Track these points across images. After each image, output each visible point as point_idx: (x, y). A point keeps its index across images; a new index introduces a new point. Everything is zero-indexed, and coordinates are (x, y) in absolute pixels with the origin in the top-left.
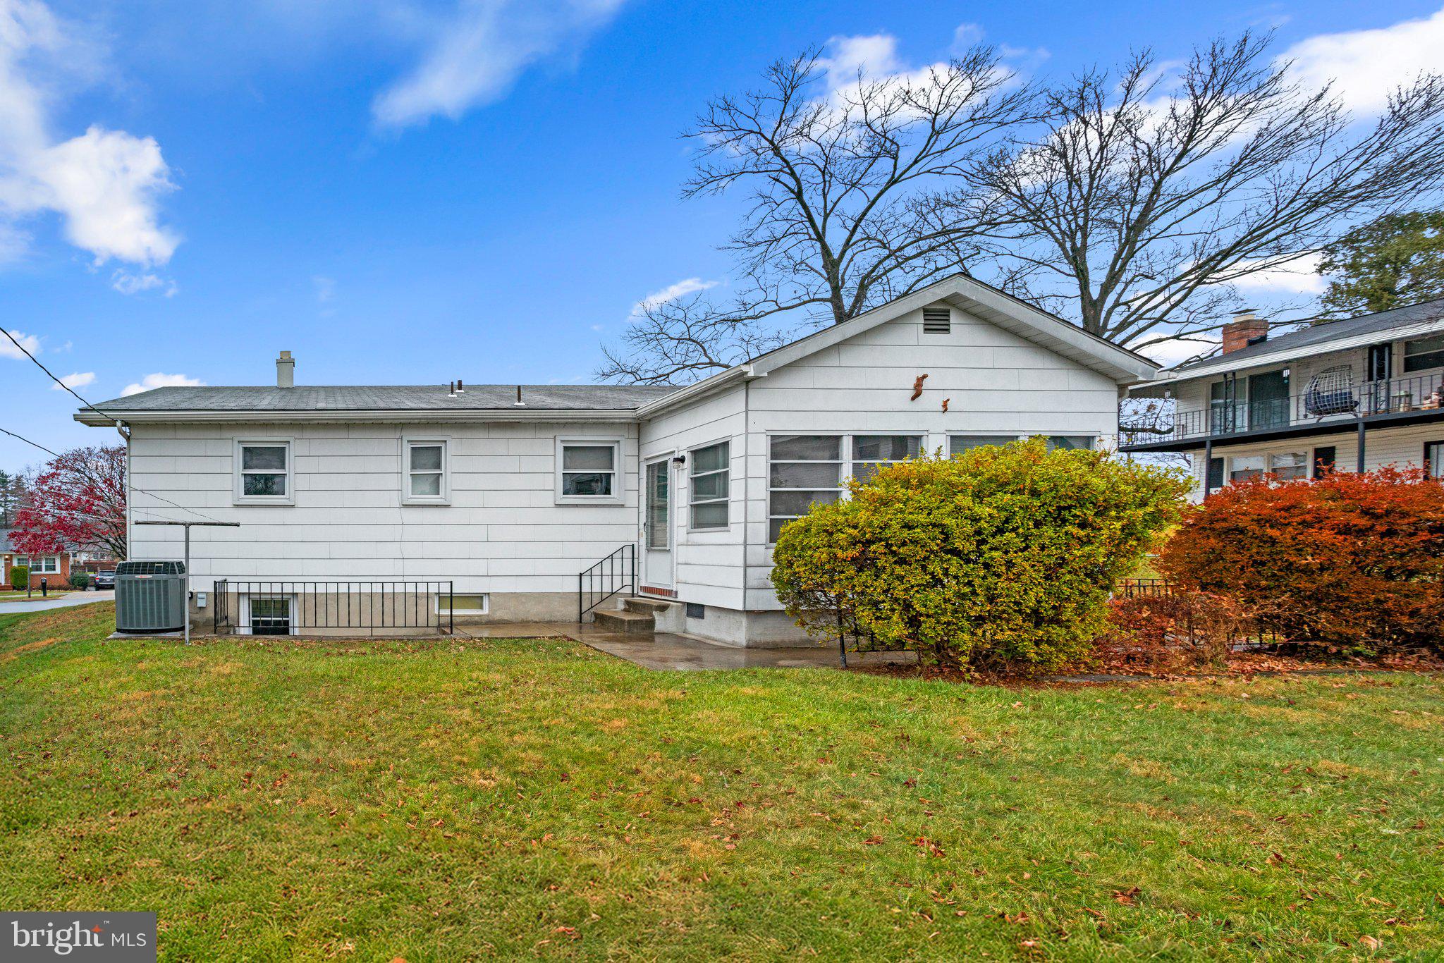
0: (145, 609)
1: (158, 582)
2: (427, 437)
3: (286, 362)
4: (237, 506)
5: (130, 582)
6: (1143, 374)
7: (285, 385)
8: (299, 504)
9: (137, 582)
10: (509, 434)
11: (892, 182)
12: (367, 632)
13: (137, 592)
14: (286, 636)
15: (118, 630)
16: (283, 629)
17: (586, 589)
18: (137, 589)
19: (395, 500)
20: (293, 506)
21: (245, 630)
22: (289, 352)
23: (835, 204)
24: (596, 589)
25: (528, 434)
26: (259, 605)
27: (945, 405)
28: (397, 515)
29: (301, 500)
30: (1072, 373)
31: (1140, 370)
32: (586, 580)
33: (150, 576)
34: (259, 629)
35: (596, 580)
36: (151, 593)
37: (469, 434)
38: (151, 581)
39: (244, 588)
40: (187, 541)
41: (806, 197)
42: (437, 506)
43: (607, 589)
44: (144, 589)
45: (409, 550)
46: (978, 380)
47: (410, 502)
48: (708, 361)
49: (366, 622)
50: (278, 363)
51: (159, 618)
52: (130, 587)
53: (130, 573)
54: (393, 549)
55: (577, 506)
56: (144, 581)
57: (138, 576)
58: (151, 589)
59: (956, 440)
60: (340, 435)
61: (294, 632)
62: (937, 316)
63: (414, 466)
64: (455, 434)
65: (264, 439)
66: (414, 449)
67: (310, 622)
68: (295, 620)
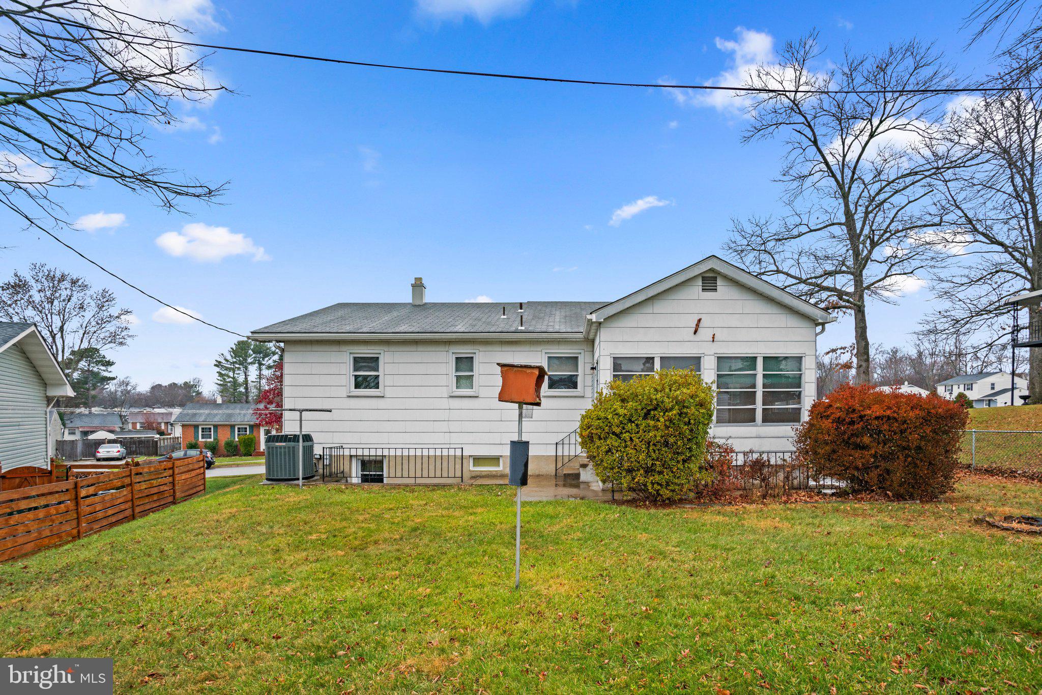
0: (281, 465)
1: (289, 447)
2: (464, 351)
3: (418, 286)
4: (349, 397)
5: (273, 448)
6: (821, 318)
7: (418, 303)
8: (387, 395)
9: (276, 448)
10: (514, 348)
11: (872, 136)
12: (412, 481)
13: (277, 454)
14: (380, 484)
15: (268, 479)
16: (379, 479)
17: (560, 453)
18: (277, 452)
19: (445, 392)
20: (383, 397)
21: (355, 480)
22: (420, 279)
23: (850, 147)
24: (566, 453)
25: (527, 348)
26: (365, 464)
27: (713, 338)
28: (445, 403)
29: (389, 392)
30: (788, 316)
31: (819, 316)
32: (560, 447)
33: (284, 444)
34: (365, 479)
35: (566, 447)
36: (285, 454)
37: (489, 348)
38: (285, 447)
39: (353, 453)
40: (301, 420)
41: (819, 144)
42: (470, 397)
43: (572, 453)
44: (281, 453)
45: (454, 427)
46: (734, 321)
47: (454, 394)
48: (776, 269)
49: (412, 474)
50: (413, 286)
51: (290, 471)
52: (273, 451)
53: (273, 441)
54: (444, 426)
55: (555, 397)
56: (280, 447)
57: (277, 444)
58: (285, 452)
59: (720, 359)
60: (413, 348)
61: (385, 481)
62: (709, 280)
63: (457, 370)
64: (482, 348)
65: (366, 351)
66: (457, 358)
67: (392, 475)
68: (385, 474)
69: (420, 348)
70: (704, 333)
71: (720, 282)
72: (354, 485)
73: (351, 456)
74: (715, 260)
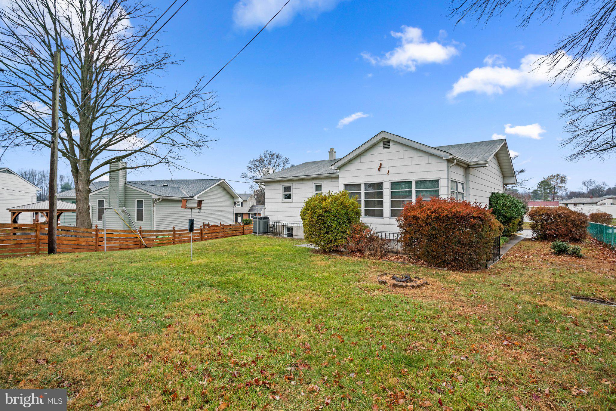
2: (318, 182)
4: (283, 202)
14: (292, 238)
16: (292, 236)
20: (292, 202)
26: (288, 229)
27: (388, 172)
29: (294, 200)
30: (430, 157)
34: (289, 235)
37: (327, 180)
39: (283, 224)
46: (399, 163)
50: (329, 152)
59: (393, 183)
60: (301, 182)
61: (294, 237)
62: (386, 143)
63: (316, 191)
64: (324, 181)
65: (287, 184)
66: (316, 186)
67: (296, 235)
68: (294, 234)
69: (304, 182)
70: (384, 170)
71: (391, 143)
72: (285, 237)
73: (283, 226)
74: (384, 132)
